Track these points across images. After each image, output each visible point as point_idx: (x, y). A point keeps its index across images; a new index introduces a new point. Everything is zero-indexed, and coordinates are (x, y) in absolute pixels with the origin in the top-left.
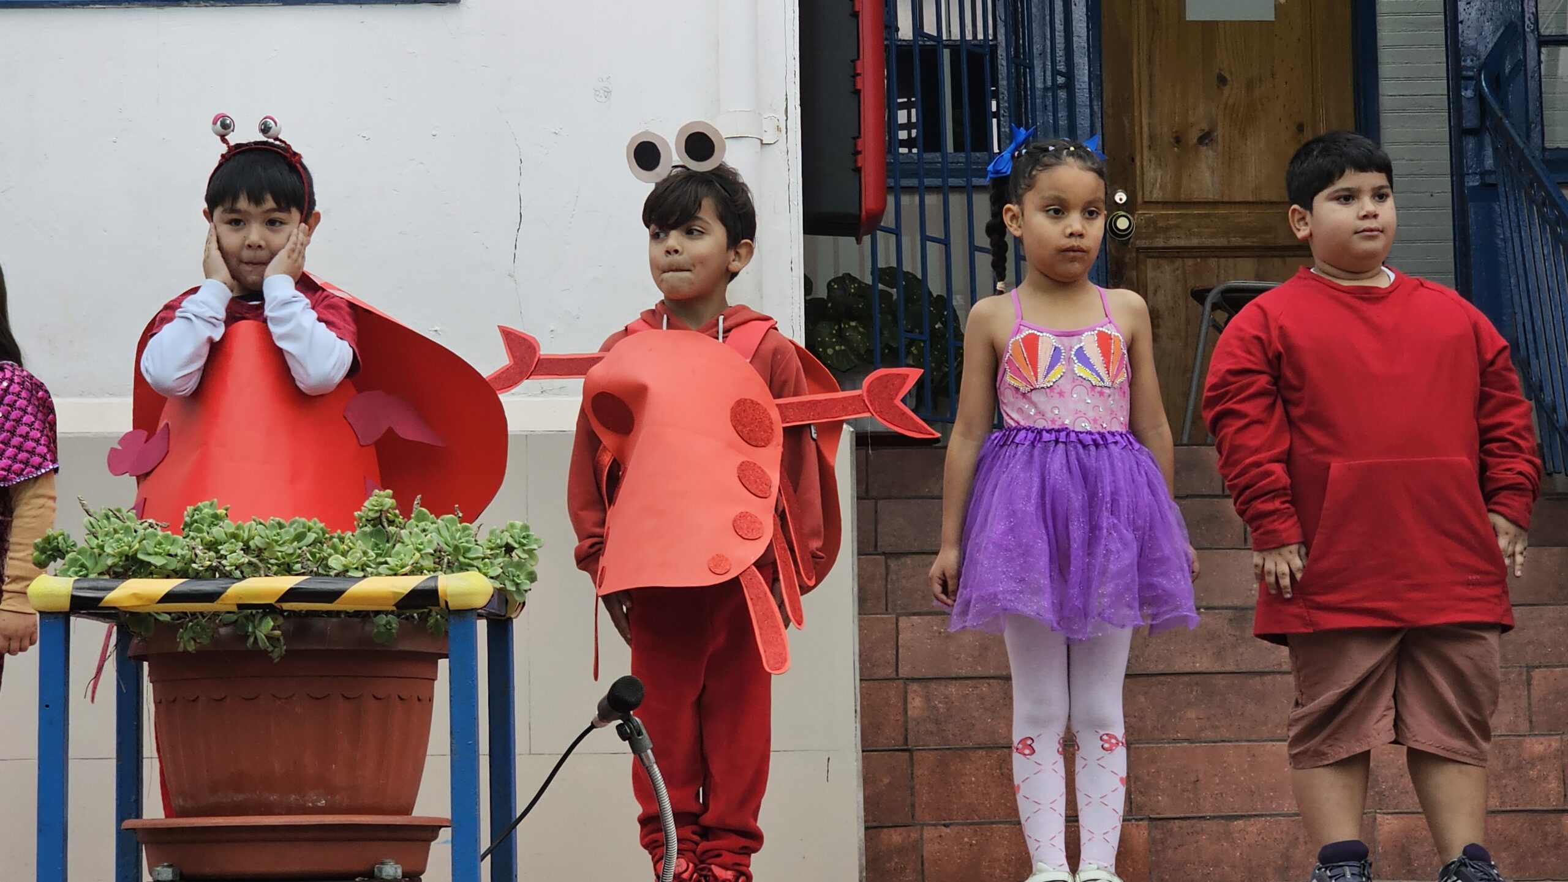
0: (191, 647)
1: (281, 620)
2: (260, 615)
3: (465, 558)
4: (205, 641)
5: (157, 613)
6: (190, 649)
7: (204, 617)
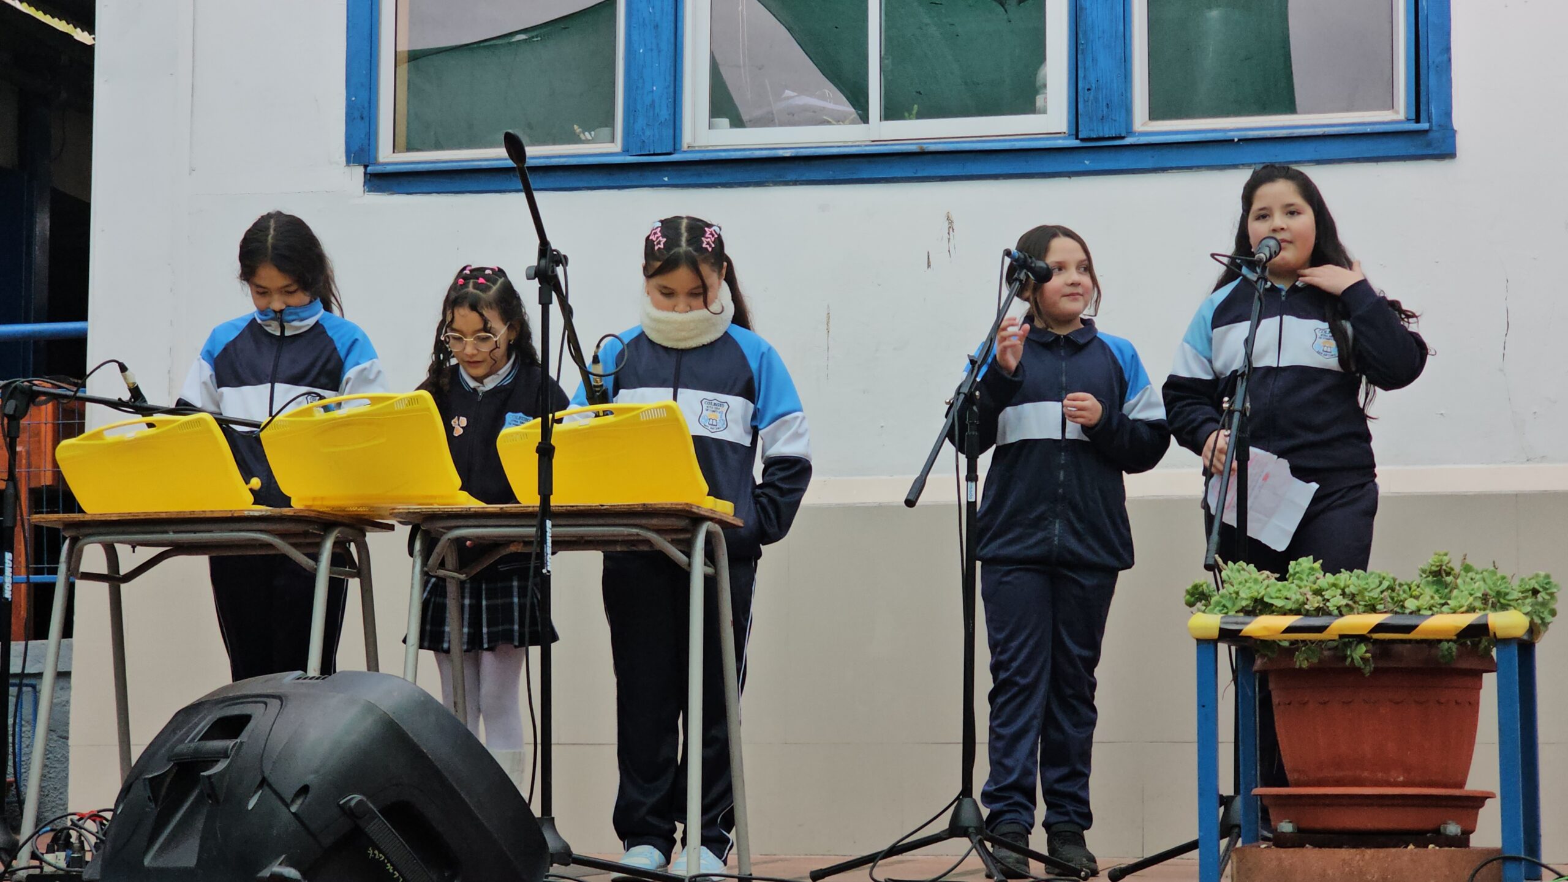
0: (1305, 665)
1: (1370, 646)
2: (1355, 642)
3: (1505, 599)
4: (1315, 660)
5: (1280, 641)
6: (1304, 666)
7: (1313, 643)
